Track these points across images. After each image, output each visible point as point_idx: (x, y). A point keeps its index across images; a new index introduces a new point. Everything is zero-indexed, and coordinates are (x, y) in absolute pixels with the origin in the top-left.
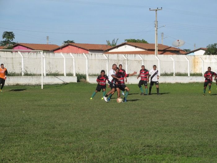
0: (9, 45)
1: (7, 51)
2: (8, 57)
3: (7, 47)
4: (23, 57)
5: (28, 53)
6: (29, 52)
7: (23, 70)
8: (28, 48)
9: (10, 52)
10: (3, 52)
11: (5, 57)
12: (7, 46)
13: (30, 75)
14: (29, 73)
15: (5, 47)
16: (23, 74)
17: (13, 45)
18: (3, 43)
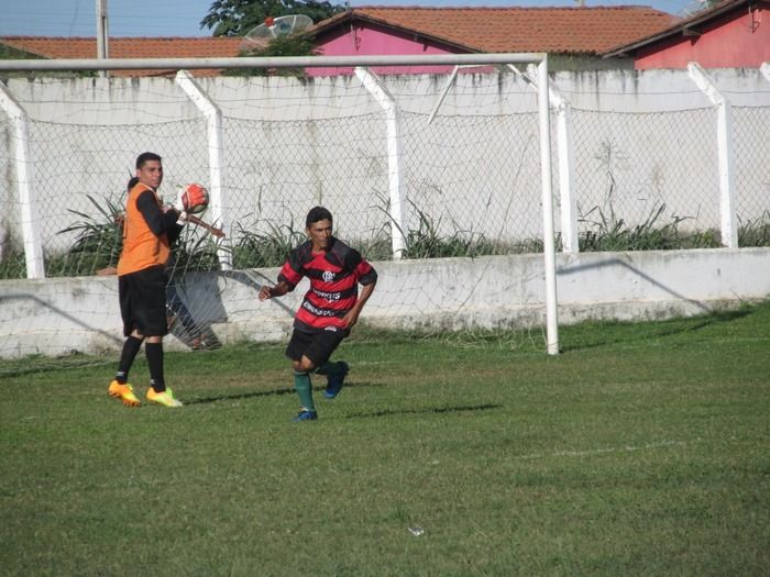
0: (283, 26)
1: (264, 71)
2: (278, 115)
3: (264, 44)
4: (391, 115)
5: (436, 78)
6: (438, 71)
7: (397, 210)
8: (428, 41)
9: (293, 80)
10: (240, 79)
12: (265, 34)
13: (456, 250)
14: (444, 233)
15: (249, 40)
16: (398, 244)
17: (311, 27)
18: (233, 9)
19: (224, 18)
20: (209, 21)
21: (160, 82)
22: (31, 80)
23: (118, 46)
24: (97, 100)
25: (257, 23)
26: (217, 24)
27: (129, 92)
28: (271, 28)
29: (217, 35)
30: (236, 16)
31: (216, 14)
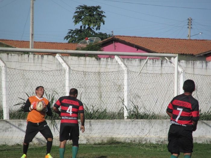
0: (91, 40)
1: (84, 55)
2: (89, 70)
3: (85, 46)
4: (126, 72)
5: (141, 60)
6: (141, 58)
7: (126, 103)
8: (138, 48)
9: (94, 58)
10: (76, 57)
11: (81, 69)
12: (85, 43)
13: (144, 117)
14: (141, 111)
15: (80, 45)
16: (126, 114)
17: (100, 41)
18: (75, 34)
19: (72, 37)
20: (67, 38)
21: (51, 57)
22: (8, 54)
23: (37, 45)
24: (29, 62)
25: (83, 39)
26: (69, 39)
27: (40, 60)
28: (87, 41)
29: (69, 42)
30: (76, 36)
31: (69, 36)
